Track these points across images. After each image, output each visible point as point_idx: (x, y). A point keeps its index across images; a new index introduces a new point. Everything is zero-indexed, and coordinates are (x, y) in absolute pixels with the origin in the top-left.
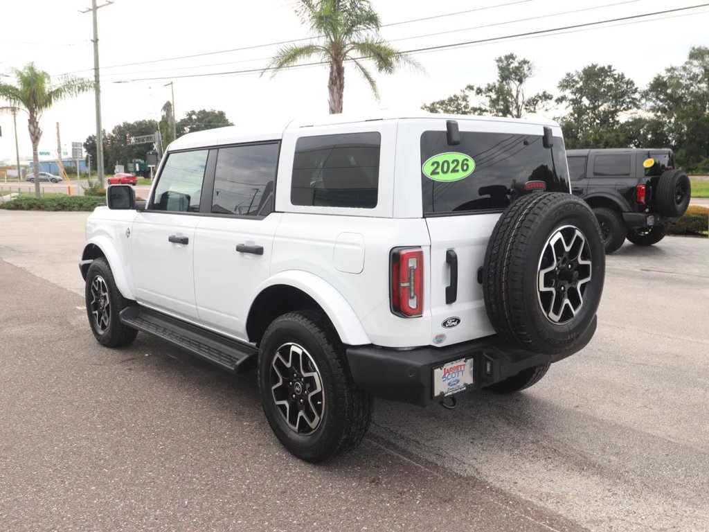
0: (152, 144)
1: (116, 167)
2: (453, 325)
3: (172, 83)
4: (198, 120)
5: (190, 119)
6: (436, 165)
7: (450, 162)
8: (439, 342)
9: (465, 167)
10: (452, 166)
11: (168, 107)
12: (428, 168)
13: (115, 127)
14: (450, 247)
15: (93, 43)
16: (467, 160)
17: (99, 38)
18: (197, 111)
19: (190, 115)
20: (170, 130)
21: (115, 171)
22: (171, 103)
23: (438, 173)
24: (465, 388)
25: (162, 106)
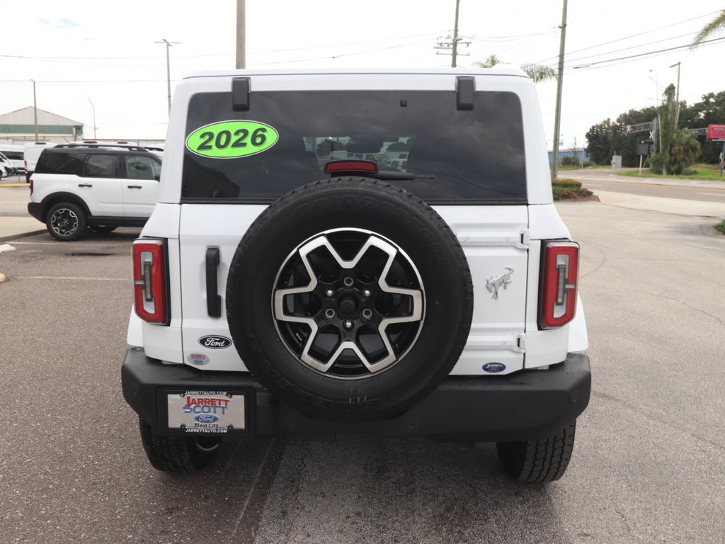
0: (648, 132)
1: (614, 157)
2: (218, 346)
3: (679, 64)
4: (717, 103)
5: (707, 102)
6: (207, 137)
7: (232, 133)
8: (201, 363)
9: (258, 140)
10: (234, 139)
11: (670, 91)
12: (195, 142)
13: (621, 116)
14: (213, 244)
15: (560, 30)
16: (264, 130)
17: (567, 23)
18: (716, 93)
19: (707, 98)
20: (670, 116)
21: (612, 162)
22: (676, 85)
23: (210, 147)
24: (226, 431)
25: (664, 90)
